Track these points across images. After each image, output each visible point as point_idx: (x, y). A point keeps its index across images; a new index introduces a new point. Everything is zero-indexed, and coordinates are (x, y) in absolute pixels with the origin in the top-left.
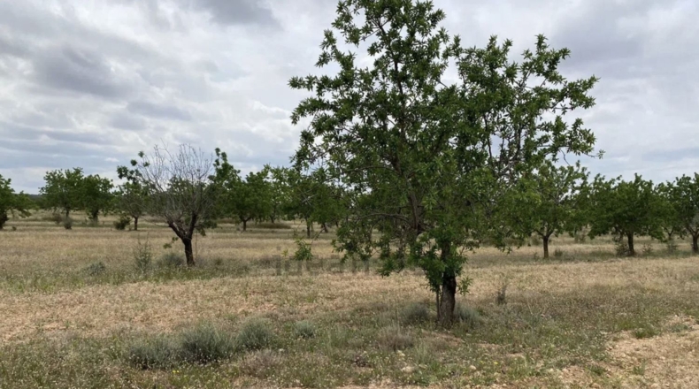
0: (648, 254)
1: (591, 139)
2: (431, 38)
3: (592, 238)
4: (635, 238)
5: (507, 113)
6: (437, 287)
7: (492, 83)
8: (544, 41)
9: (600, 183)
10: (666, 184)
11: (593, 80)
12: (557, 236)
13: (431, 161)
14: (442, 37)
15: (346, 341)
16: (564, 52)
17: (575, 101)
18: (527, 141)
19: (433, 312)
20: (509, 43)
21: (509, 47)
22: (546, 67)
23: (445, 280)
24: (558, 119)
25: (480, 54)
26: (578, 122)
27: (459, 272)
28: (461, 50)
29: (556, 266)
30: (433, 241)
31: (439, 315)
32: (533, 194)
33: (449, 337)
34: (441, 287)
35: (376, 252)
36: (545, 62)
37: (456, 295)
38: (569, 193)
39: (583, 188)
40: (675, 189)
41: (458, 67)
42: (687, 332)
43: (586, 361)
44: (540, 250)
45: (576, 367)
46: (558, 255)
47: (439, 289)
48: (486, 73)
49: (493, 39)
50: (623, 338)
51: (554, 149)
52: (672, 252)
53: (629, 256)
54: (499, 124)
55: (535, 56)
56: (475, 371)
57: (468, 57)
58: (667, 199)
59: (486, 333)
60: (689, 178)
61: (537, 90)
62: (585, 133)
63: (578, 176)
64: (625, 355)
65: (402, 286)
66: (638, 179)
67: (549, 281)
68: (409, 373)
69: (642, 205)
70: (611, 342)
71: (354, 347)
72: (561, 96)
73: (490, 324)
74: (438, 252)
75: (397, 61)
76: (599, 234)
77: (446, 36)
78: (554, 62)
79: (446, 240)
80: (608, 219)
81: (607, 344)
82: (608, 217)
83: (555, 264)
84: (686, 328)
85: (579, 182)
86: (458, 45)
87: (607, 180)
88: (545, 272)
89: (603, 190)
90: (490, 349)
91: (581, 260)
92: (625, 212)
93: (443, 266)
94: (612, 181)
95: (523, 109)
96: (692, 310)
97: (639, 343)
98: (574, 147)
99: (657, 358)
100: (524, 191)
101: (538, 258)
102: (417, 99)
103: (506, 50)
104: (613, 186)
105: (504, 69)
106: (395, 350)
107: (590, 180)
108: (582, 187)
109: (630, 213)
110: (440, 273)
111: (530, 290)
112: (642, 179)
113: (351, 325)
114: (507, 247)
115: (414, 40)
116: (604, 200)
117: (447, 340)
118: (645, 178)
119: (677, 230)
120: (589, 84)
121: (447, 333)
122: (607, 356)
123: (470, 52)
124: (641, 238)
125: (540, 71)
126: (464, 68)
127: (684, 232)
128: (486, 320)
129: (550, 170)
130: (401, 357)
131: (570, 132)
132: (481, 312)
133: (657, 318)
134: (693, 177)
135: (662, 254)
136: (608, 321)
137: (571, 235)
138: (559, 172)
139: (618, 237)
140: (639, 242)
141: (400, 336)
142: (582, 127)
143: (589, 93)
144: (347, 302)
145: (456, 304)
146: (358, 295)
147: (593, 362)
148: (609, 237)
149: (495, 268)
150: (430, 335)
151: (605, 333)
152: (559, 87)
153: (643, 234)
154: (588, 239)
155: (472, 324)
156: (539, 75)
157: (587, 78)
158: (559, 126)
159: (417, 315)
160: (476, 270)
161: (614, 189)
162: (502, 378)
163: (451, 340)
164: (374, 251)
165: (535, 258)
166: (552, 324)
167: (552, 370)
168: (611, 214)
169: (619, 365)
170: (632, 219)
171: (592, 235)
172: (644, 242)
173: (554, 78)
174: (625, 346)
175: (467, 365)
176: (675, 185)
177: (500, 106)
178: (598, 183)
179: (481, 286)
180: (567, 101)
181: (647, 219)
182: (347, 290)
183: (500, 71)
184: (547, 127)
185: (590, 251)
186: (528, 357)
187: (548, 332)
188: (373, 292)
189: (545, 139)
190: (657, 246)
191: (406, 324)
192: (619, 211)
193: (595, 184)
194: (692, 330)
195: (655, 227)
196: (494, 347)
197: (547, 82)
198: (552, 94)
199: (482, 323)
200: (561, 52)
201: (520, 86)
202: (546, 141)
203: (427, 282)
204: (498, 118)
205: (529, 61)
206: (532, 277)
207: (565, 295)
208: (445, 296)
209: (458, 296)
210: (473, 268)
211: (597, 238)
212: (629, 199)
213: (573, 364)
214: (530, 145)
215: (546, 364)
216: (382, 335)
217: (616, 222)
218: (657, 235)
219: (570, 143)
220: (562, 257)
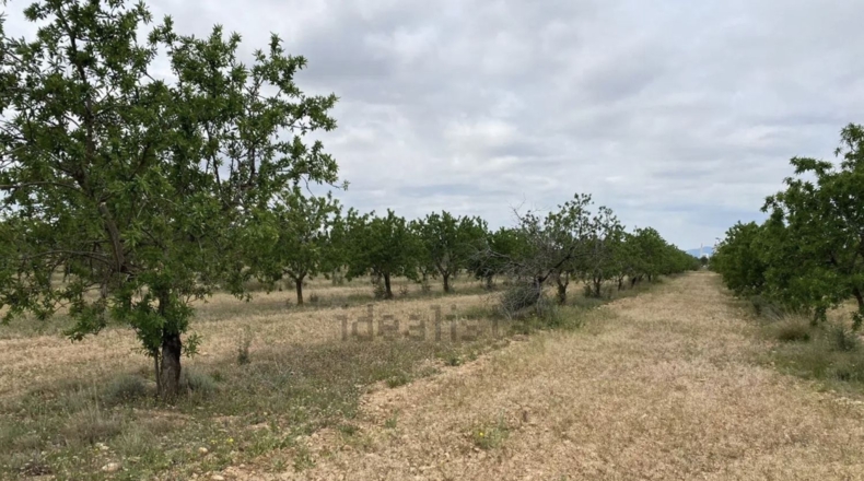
0: (405, 295)
1: (333, 167)
2: (124, 13)
3: (350, 280)
4: (392, 279)
5: (235, 126)
6: (156, 350)
7: (214, 84)
8: (279, 43)
9: (354, 219)
10: (417, 221)
11: (332, 99)
12: (311, 278)
13: (131, 180)
14: (142, 14)
15: (11, 442)
16: (301, 61)
17: (315, 120)
18: (264, 162)
19: (152, 384)
20: (236, 38)
21: (237, 43)
22: (281, 75)
23: (166, 339)
24: (297, 139)
25: (200, 46)
26: (318, 146)
27: (184, 327)
28: (173, 36)
29: (310, 313)
30: (145, 288)
31: (159, 387)
32: (269, 228)
33: (173, 414)
34: (160, 350)
35: (63, 307)
36: (280, 69)
37: (181, 358)
38: (321, 229)
39: (337, 223)
40: (426, 226)
41: (171, 58)
42: (436, 376)
43: (338, 421)
44: (293, 295)
45: (326, 430)
46: (314, 300)
47: (158, 352)
48: (207, 73)
49: (217, 29)
50: (377, 390)
51: (295, 175)
52: (426, 293)
53: (386, 298)
54: (226, 138)
55: (269, 59)
56: (206, 454)
57: (185, 48)
58: (419, 238)
59: (222, 404)
60: (438, 216)
61: (272, 101)
62: (326, 158)
63: (330, 209)
64: (378, 408)
65: (109, 352)
66: (391, 214)
67: (303, 331)
68: (111, 473)
69: (396, 244)
70: (365, 395)
71: (24, 449)
72: (299, 113)
73: (227, 391)
74: (155, 303)
75: (74, 35)
76: (356, 275)
77: (147, 13)
78: (289, 70)
79: (162, 287)
80: (365, 258)
81: (361, 398)
82: (364, 257)
83: (311, 311)
84: (435, 371)
85: (331, 216)
86: (169, 29)
87: (360, 215)
88: (299, 322)
89: (357, 224)
90: (226, 423)
91: (338, 305)
92: (381, 251)
93: (162, 321)
94: (366, 217)
95: (254, 123)
96: (441, 352)
97: (392, 393)
98: (316, 175)
99: (408, 407)
100: (258, 223)
101: (291, 304)
102: (112, 94)
103: (233, 46)
104: (367, 222)
105: (230, 69)
106: (92, 442)
107: (344, 215)
108: (335, 222)
109: (385, 252)
110: (158, 330)
111: (280, 344)
112: (395, 215)
113: (23, 416)
114: (245, 294)
115: (99, 11)
116: (359, 237)
117: (170, 419)
118: (398, 215)
119: (430, 270)
120: (329, 102)
121: (170, 410)
122: (360, 413)
123: (187, 41)
124: (398, 279)
125: (274, 79)
126: (178, 61)
127: (436, 272)
128: (222, 386)
129: (299, 200)
130: (103, 451)
131: (310, 156)
132: (217, 377)
133: (409, 363)
134: (441, 214)
135: (417, 296)
136: (361, 372)
137: (327, 277)
138: (310, 203)
139: (376, 279)
140: (396, 283)
141: (100, 422)
142: (323, 151)
143: (329, 113)
144: (16, 382)
145: (183, 371)
146: (36, 370)
147: (345, 421)
148: (367, 278)
149: (238, 319)
150: (146, 416)
151: (360, 386)
152: (296, 101)
153: (399, 275)
154: (345, 281)
155: (204, 394)
156: (273, 83)
157: (326, 95)
158: (297, 149)
159: (127, 390)
160: (214, 324)
161: (368, 225)
162: (239, 457)
163: (176, 418)
164: (58, 305)
165: (288, 305)
166: (303, 383)
167: (299, 438)
168: (367, 253)
169: (372, 420)
170: (388, 259)
171: (350, 276)
172: (400, 284)
173: (290, 90)
174: (379, 398)
175: (195, 449)
176: (426, 223)
177: (225, 116)
178: (351, 219)
179: (220, 343)
180: (306, 120)
181: (401, 259)
182: (16, 366)
183: (225, 72)
184: (285, 148)
185: (348, 294)
186: (273, 425)
187: (297, 393)
188: (62, 364)
189: (284, 162)
190: (413, 287)
191: (112, 404)
192: (374, 249)
193: (349, 218)
194: (440, 373)
195: (409, 267)
196: (231, 419)
197: (282, 93)
198: (289, 109)
199: (218, 391)
200: (297, 59)
201: (253, 94)
202: (287, 165)
203: (140, 343)
204: (225, 131)
205: (261, 64)
206: (283, 328)
207: (318, 347)
208: (167, 360)
209: (183, 359)
210: (211, 320)
211: (355, 280)
212: (384, 236)
213: (324, 426)
214: (268, 167)
215: (293, 430)
216: (71, 424)
217: (373, 262)
218: (412, 276)
219: (310, 169)
220: (318, 303)
